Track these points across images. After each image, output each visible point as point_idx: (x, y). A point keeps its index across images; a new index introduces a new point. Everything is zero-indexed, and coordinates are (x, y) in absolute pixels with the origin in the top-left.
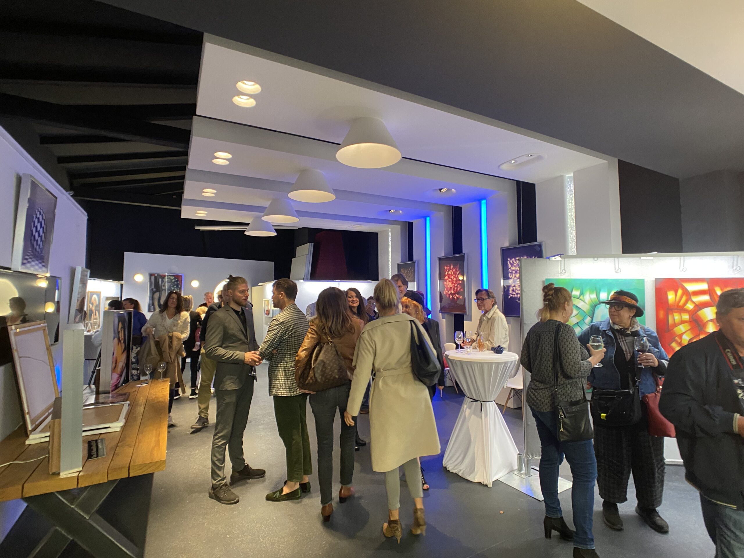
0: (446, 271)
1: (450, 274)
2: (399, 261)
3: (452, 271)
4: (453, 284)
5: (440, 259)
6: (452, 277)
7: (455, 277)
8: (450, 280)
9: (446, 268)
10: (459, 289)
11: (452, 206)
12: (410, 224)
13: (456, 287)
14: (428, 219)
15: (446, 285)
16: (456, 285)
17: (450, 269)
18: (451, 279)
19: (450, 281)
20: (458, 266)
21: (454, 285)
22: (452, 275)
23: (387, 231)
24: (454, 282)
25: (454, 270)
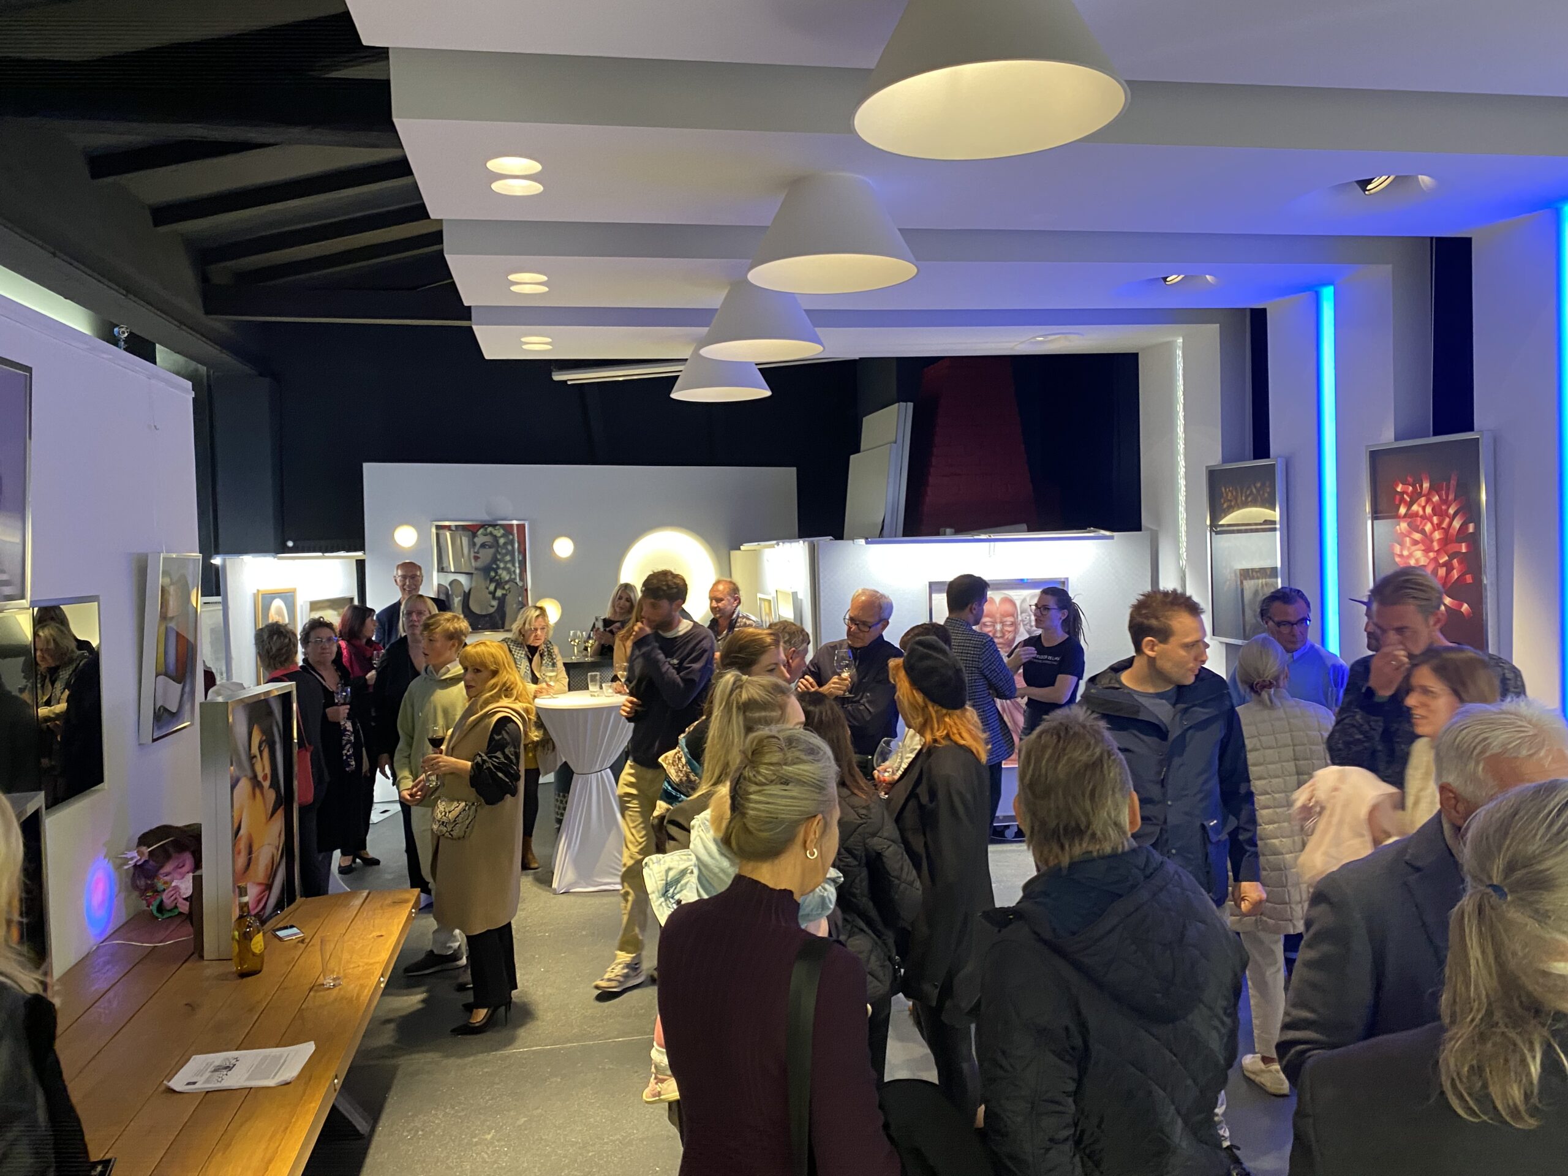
0: (1402, 500)
1: (1416, 514)
2: (1215, 458)
3: (1428, 501)
4: (1432, 555)
5: (1375, 456)
6: (1428, 527)
7: (1438, 527)
8: (1417, 536)
9: (1399, 489)
10: (1455, 574)
11: (1432, 238)
12: (1259, 318)
13: (1445, 564)
14: (1328, 294)
15: (1401, 556)
16: (1444, 559)
17: (1420, 495)
18: (1423, 532)
19: (1415, 542)
20: (1453, 483)
21: (1435, 560)
22: (1424, 517)
23: (1169, 346)
24: (1436, 546)
25: (1436, 498)
